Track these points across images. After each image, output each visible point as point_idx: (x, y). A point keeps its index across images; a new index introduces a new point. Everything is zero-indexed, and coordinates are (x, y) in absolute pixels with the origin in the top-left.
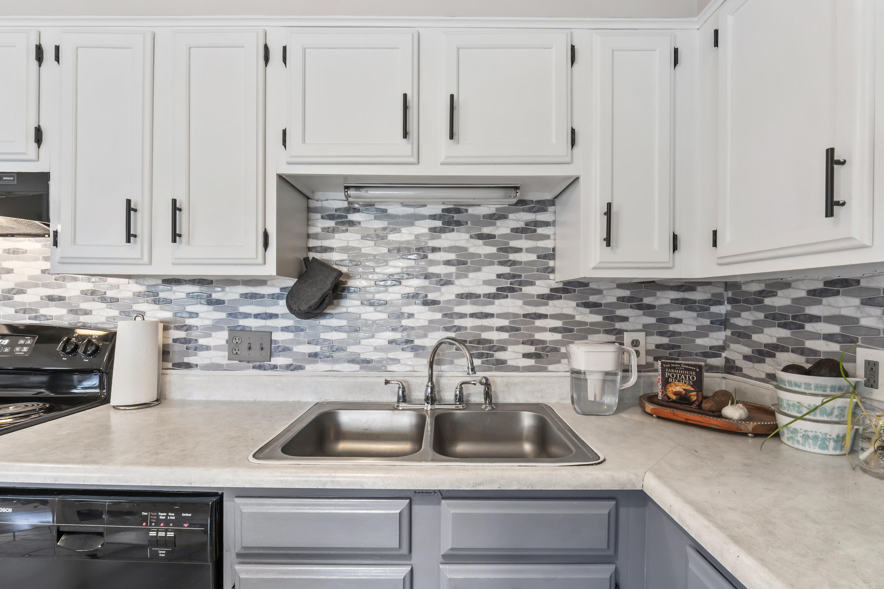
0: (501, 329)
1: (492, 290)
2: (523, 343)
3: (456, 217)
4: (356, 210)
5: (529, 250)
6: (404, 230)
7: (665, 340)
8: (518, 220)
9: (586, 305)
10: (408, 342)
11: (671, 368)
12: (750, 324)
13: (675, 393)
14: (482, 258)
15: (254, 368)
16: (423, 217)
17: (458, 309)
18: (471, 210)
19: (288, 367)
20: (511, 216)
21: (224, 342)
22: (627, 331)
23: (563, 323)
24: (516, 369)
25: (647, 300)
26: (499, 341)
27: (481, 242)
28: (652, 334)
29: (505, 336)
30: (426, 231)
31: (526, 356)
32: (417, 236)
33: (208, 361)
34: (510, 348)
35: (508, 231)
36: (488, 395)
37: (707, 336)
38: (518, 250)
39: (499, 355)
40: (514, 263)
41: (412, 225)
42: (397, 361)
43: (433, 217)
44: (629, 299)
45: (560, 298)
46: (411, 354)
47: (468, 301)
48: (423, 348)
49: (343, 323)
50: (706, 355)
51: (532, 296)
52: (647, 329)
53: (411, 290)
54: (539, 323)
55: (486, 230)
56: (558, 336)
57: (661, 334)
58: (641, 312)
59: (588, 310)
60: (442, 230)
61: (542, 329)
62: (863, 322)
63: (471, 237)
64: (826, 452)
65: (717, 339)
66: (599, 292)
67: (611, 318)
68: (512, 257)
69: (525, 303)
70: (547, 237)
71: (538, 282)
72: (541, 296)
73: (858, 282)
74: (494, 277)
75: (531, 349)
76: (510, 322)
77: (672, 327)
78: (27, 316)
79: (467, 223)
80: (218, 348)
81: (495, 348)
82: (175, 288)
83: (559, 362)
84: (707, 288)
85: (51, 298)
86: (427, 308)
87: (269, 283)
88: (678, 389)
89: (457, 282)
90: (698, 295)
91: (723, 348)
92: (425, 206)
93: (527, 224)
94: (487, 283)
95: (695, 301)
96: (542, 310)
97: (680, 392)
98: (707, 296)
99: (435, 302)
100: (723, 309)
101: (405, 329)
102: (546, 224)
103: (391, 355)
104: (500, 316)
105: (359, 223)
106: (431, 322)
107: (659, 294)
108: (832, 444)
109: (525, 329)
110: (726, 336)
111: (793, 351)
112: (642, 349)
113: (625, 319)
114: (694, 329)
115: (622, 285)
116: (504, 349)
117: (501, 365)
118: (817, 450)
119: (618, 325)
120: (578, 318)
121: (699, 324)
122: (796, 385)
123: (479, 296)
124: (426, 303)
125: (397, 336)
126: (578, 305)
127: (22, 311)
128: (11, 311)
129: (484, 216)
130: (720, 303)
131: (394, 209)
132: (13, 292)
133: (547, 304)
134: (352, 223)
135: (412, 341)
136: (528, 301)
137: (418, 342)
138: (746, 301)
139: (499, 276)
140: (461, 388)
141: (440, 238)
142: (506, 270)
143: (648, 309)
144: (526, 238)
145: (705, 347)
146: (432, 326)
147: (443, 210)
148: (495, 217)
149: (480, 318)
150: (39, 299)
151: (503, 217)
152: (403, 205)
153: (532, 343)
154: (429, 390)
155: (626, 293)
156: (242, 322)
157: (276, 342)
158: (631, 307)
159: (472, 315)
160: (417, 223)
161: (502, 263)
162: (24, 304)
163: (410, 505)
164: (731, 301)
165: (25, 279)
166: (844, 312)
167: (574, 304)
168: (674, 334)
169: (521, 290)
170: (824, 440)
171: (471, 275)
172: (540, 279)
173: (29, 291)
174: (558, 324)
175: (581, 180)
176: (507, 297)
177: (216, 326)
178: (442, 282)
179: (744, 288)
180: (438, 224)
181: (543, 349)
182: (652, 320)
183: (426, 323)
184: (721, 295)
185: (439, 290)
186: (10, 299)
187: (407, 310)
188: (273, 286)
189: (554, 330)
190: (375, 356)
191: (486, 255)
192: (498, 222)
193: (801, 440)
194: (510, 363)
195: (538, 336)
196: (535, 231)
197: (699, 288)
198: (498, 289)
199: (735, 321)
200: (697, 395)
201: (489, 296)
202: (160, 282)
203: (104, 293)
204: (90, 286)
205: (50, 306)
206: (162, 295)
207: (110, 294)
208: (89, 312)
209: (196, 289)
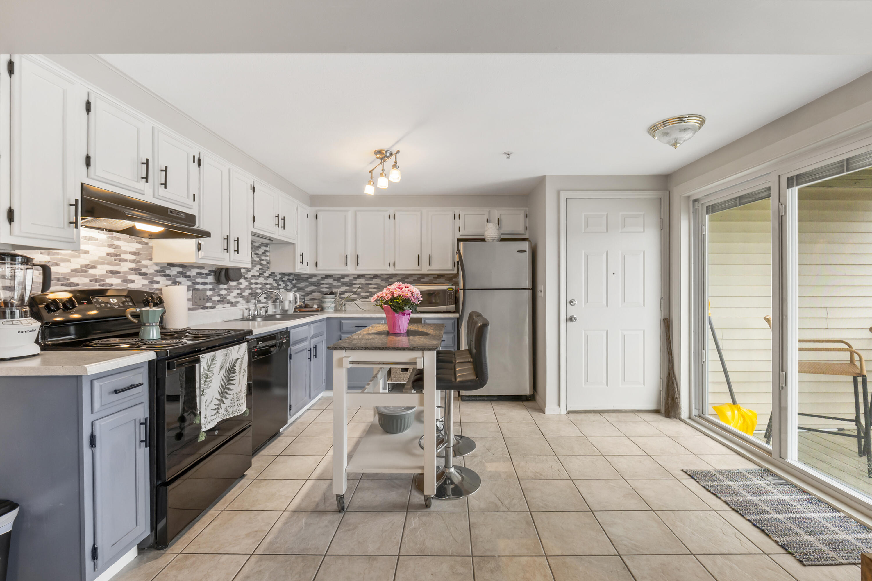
0: (260, 288)
1: (258, 274)
5: (265, 260)
12: (304, 286)
14: (256, 262)
15: (201, 309)
17: (251, 281)
19: (211, 308)
20: (262, 247)
21: (191, 297)
22: (281, 289)
25: (283, 279)
26: (260, 293)
27: (256, 256)
29: (261, 291)
31: (265, 298)
35: (261, 253)
38: (263, 260)
40: (262, 265)
45: (270, 278)
46: (242, 299)
47: (254, 278)
48: (245, 296)
51: (265, 277)
52: (284, 288)
54: (267, 286)
55: (257, 252)
59: (275, 282)
61: (267, 289)
62: (334, 284)
63: (254, 254)
66: (276, 276)
68: (262, 262)
70: (267, 256)
71: (267, 272)
72: (267, 277)
73: (332, 276)
76: (262, 286)
78: (97, 284)
80: (189, 300)
82: (172, 268)
85: (112, 272)
86: (245, 280)
89: (251, 271)
90: (291, 278)
93: (264, 251)
94: (257, 271)
96: (267, 282)
99: (247, 278)
101: (240, 289)
102: (268, 252)
103: (237, 300)
104: (260, 284)
107: (285, 277)
109: (264, 288)
111: (317, 292)
113: (280, 285)
119: (279, 287)
123: (256, 276)
125: (238, 292)
127: (94, 281)
128: (87, 280)
133: (268, 280)
135: (242, 294)
138: (302, 280)
139: (259, 269)
144: (264, 256)
148: (259, 247)
149: (256, 285)
150: (105, 273)
153: (266, 293)
155: (280, 277)
156: (197, 287)
157: (208, 296)
158: (281, 281)
159: (254, 284)
161: (260, 265)
162: (96, 275)
165: (96, 258)
166: (330, 282)
167: (272, 280)
169: (263, 274)
171: (254, 268)
172: (267, 270)
173: (99, 266)
176: (261, 277)
178: (248, 271)
179: (301, 276)
184: (296, 278)
186: (86, 272)
187: (241, 281)
188: (206, 269)
189: (269, 289)
190: (234, 301)
192: (260, 249)
194: (262, 301)
196: (266, 254)
197: (291, 275)
199: (297, 285)
202: (166, 265)
203: (141, 270)
204: (133, 265)
205: (112, 277)
206: (167, 272)
207: (144, 270)
208: (133, 281)
209: (180, 269)
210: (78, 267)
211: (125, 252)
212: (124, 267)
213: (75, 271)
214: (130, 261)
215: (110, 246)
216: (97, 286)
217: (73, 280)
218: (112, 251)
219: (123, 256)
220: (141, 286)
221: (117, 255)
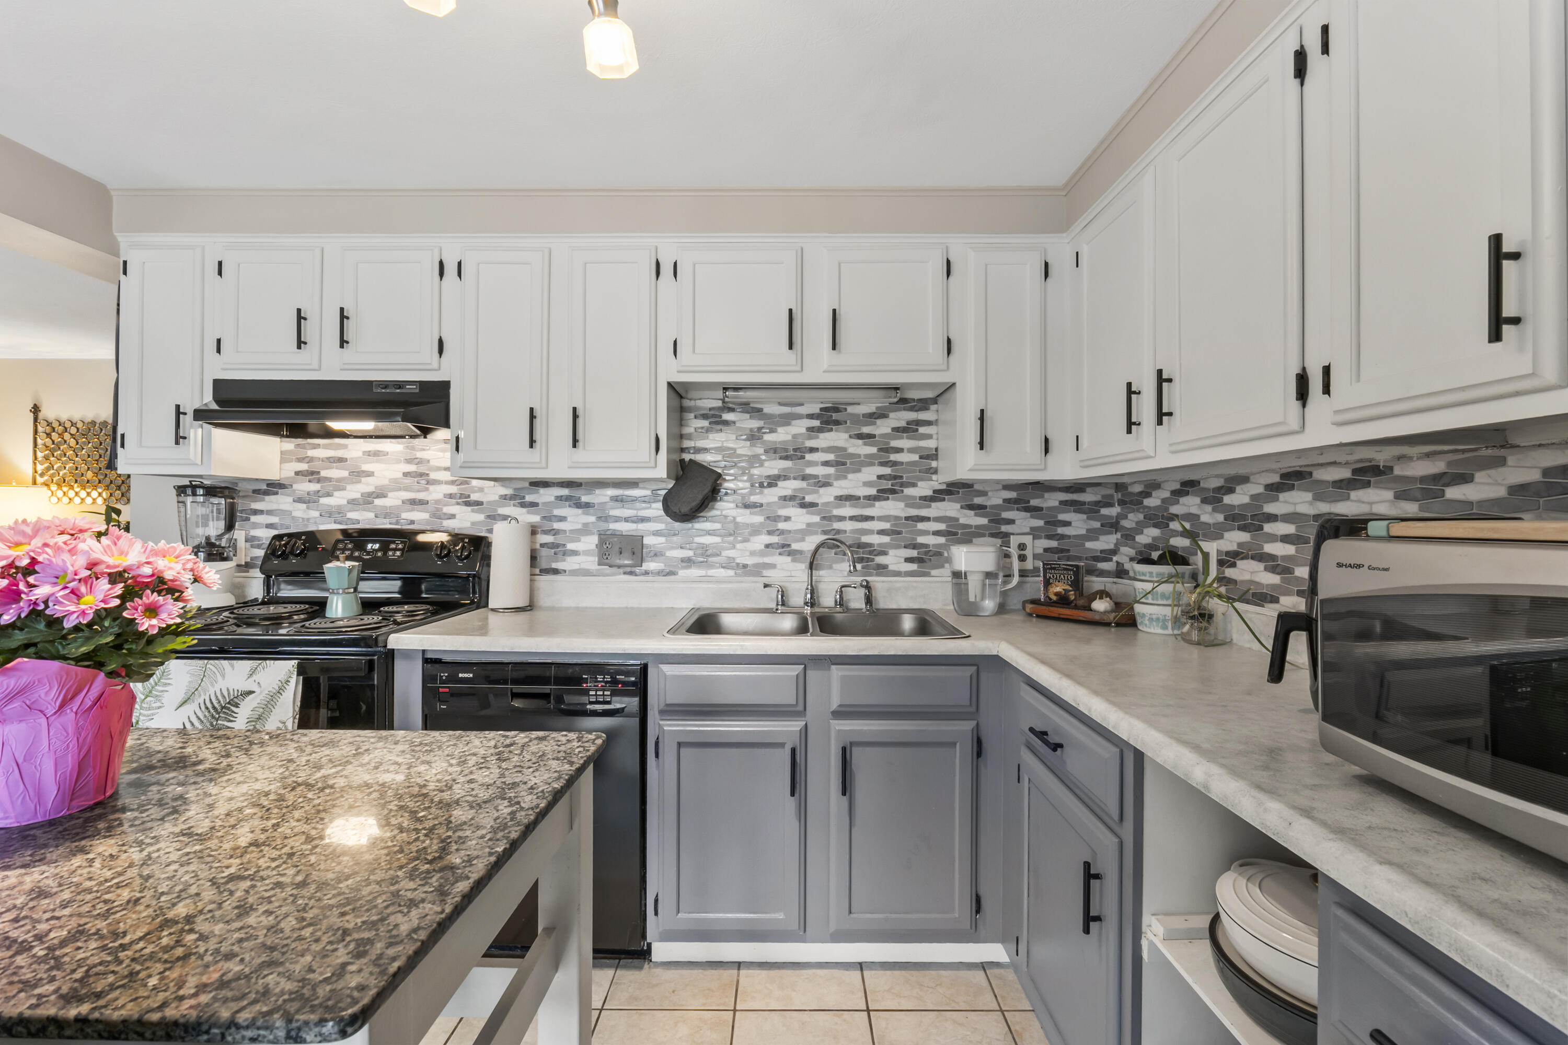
0: (882, 532)
1: (873, 491)
2: (905, 547)
3: (835, 416)
4: (731, 410)
5: (911, 451)
6: (780, 430)
7: (1054, 544)
8: (898, 419)
9: (971, 507)
10: (784, 546)
11: (1051, 569)
12: (1134, 525)
13: (1056, 594)
14: (862, 458)
15: (625, 573)
16: (799, 417)
17: (836, 512)
18: (850, 409)
19: (659, 573)
20: (892, 415)
21: (593, 547)
22: (1013, 534)
23: (947, 526)
24: (898, 574)
25: (1034, 502)
26: (880, 545)
27: (860, 442)
28: (1040, 538)
29: (886, 539)
30: (803, 430)
31: (909, 560)
32: (794, 436)
33: (576, 567)
34: (892, 552)
35: (889, 431)
36: (869, 600)
37: (1097, 539)
38: (899, 450)
39: (880, 560)
40: (895, 464)
41: (788, 424)
42: (773, 566)
43: (811, 416)
44: (1016, 501)
45: (944, 500)
46: (789, 559)
47: (848, 503)
48: (800, 552)
49: (717, 526)
50: (1097, 559)
51: (914, 498)
52: (1035, 533)
53: (789, 492)
54: (921, 526)
55: (866, 430)
56: (941, 540)
57: (1049, 537)
58: (1028, 514)
59: (972, 512)
60: (820, 430)
61: (925, 533)
62: (1202, 519)
63: (851, 437)
64: (1166, 632)
65: (1108, 543)
66: (984, 494)
67: (997, 521)
68: (893, 457)
69: (907, 506)
70: (929, 437)
71: (920, 484)
72: (923, 498)
73: (1201, 481)
74: (875, 478)
75: (914, 553)
76: (892, 525)
77: (1060, 530)
78: (389, 520)
79: (846, 422)
80: (587, 553)
81: (875, 553)
82: (542, 491)
83: (943, 567)
84: (1096, 489)
85: (413, 502)
86: (804, 510)
87: (641, 485)
88: (1058, 589)
89: (835, 483)
90: (1088, 497)
91: (1114, 552)
92: (802, 405)
93: (908, 423)
94: (867, 484)
95: (1084, 503)
96: (924, 512)
97: (1060, 592)
98: (1097, 498)
99: (813, 505)
100: (1114, 511)
101: (782, 532)
102: (928, 423)
103: (767, 560)
104: (881, 519)
105: (734, 422)
106: (809, 525)
107: (1047, 495)
108: (1170, 625)
109: (907, 532)
110: (1117, 539)
112: (1029, 553)
113: (1011, 522)
114: (1084, 532)
115: (1008, 487)
116: (884, 553)
117: (882, 569)
118: (1159, 631)
119: (1004, 528)
120: (962, 521)
121: (1089, 527)
122: (1144, 574)
123: (859, 498)
124: (803, 505)
125: (774, 539)
126: (962, 507)
127: (383, 516)
128: (371, 515)
129: (864, 415)
130: (1110, 505)
131: (769, 409)
132: (373, 496)
133: (930, 507)
134: (726, 423)
135: (789, 545)
136: (911, 502)
137: (795, 546)
138: (1131, 503)
139: (879, 477)
140: (841, 592)
141: (817, 437)
142: (887, 471)
143: (1035, 511)
144: (908, 438)
145: (1096, 550)
146: (810, 529)
147: (821, 409)
148: (876, 416)
149: (860, 521)
150: (400, 503)
151: (884, 416)
152: (780, 404)
153: (915, 546)
154: (809, 596)
155: (1012, 495)
156: (613, 526)
157: (648, 546)
158: (1018, 509)
159: (852, 518)
160: (794, 422)
161: (883, 464)
162: (385, 508)
163: (805, 668)
164: (1122, 503)
165: (386, 482)
166: (1192, 510)
167: (958, 506)
168: (1062, 537)
169: (902, 491)
170: (1165, 621)
171: (850, 476)
172: (922, 480)
173: (390, 494)
174: (942, 527)
175: (957, 384)
176: (888, 499)
177: (585, 530)
178: (820, 484)
179: (1129, 488)
180: (816, 423)
181: (926, 553)
182: (1040, 523)
183: (804, 527)
184: (1111, 496)
185: (817, 492)
186: (370, 503)
187: (783, 512)
188: (644, 488)
189: (937, 533)
190: (750, 561)
191: (866, 456)
192: (879, 422)
193: (1147, 622)
194: (891, 568)
195: (921, 540)
196: (917, 430)
197: (1088, 490)
198: (879, 491)
200: (1075, 594)
201: (869, 498)
202: (527, 485)
203: (469, 496)
204: (454, 489)
205: (412, 510)
206: (529, 498)
207: (474, 497)
208: (452, 516)
209: (565, 492)
210: (358, 496)
211: (439, 469)
212: (436, 493)
213: (352, 502)
214: (447, 483)
215: (409, 461)
216: (386, 524)
217: (351, 515)
218: (412, 468)
219: (433, 476)
220: (468, 525)
221: (421, 475)
